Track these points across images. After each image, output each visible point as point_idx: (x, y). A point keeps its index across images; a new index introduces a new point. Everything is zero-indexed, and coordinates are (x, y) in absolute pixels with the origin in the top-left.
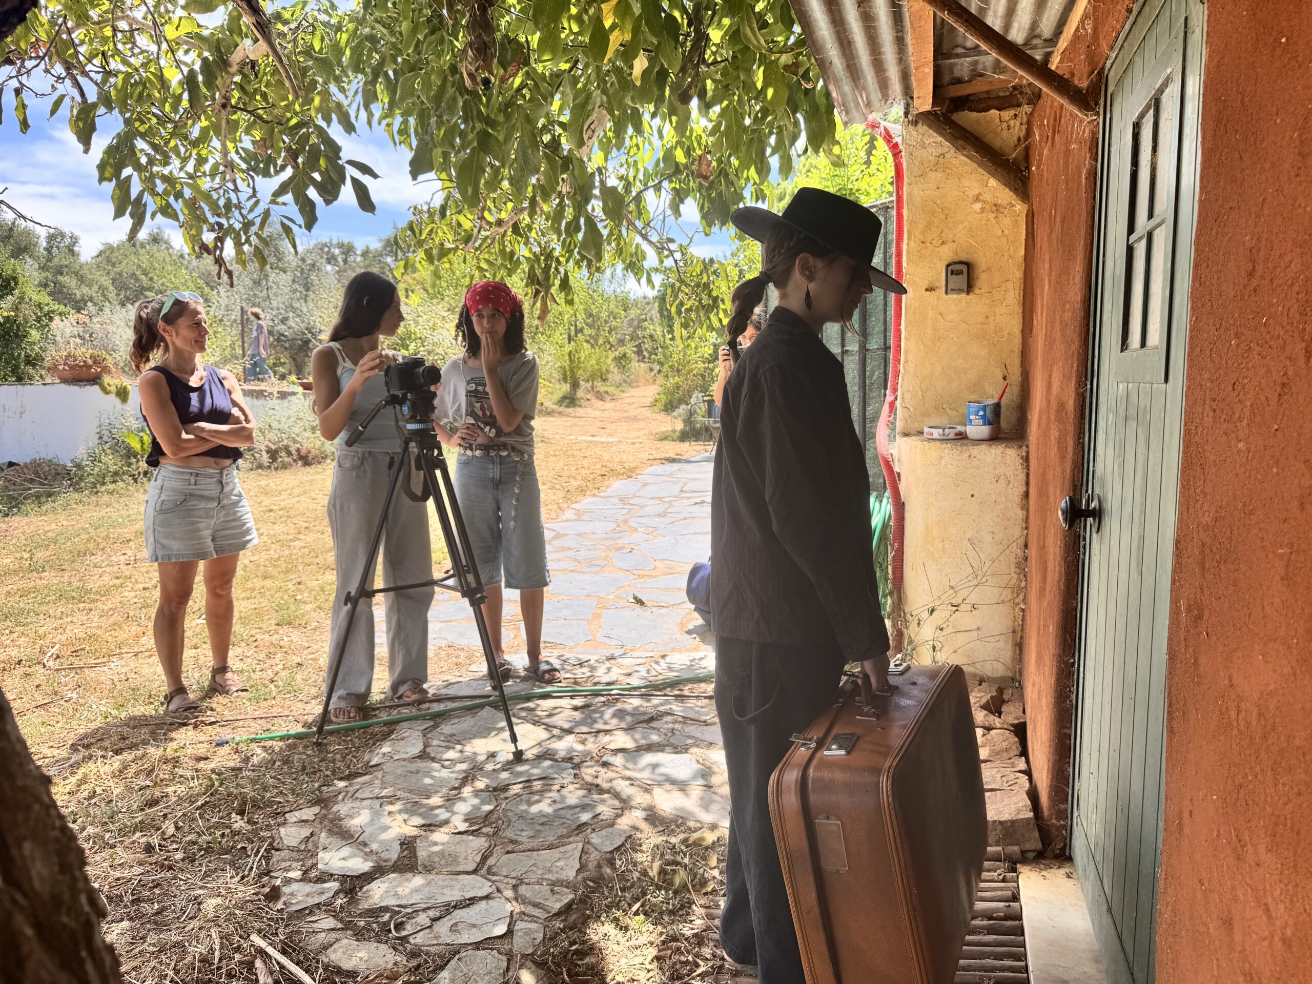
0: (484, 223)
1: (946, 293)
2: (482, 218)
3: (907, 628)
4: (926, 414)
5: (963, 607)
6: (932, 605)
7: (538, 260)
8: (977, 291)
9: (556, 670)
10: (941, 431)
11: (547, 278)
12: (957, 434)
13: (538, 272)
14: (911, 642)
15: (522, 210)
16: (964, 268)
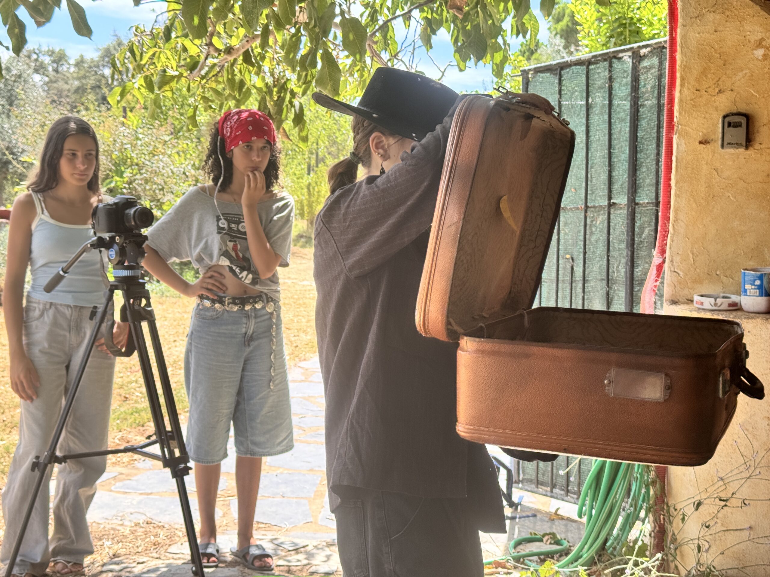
0: (211, 49)
1: (722, 146)
2: (210, 44)
3: (671, 523)
4: (698, 281)
5: (733, 502)
6: (698, 498)
7: (270, 92)
8: (757, 146)
9: (268, 556)
10: (712, 300)
11: (280, 111)
12: (730, 305)
13: (270, 105)
14: (674, 540)
15: (254, 38)
16: (743, 121)
